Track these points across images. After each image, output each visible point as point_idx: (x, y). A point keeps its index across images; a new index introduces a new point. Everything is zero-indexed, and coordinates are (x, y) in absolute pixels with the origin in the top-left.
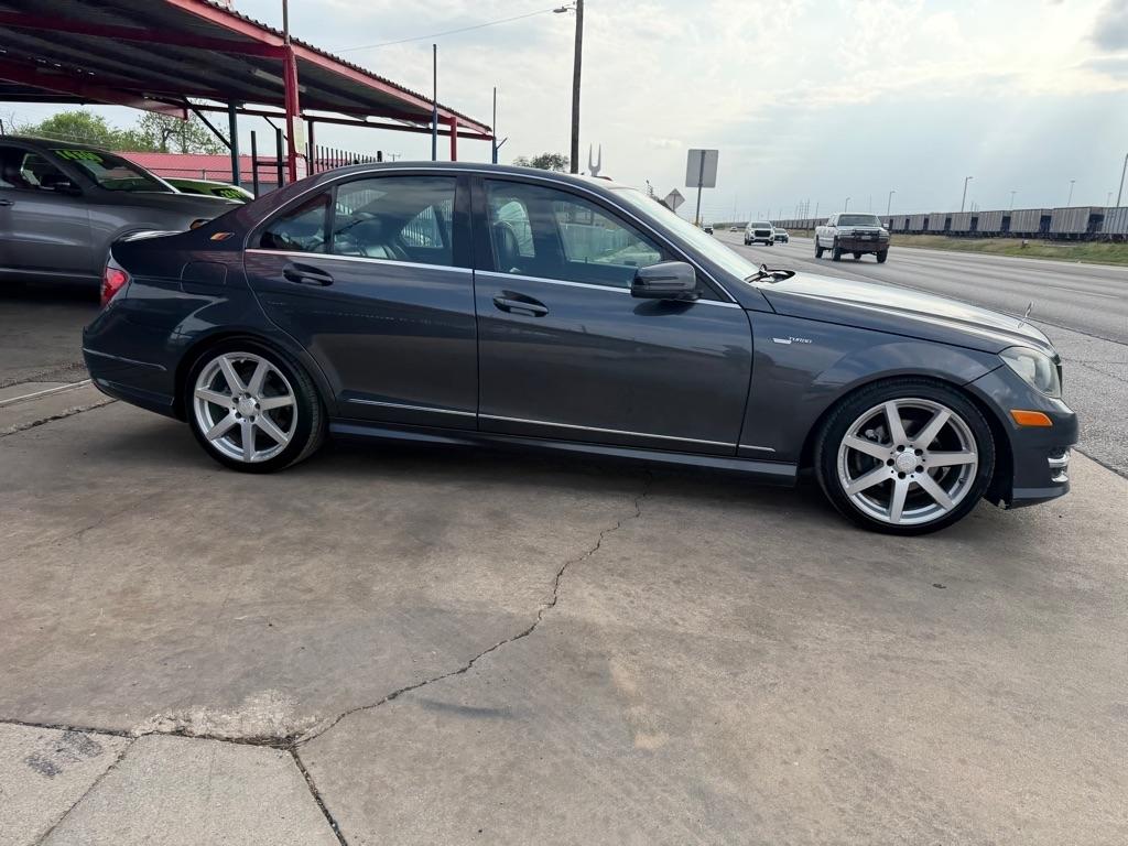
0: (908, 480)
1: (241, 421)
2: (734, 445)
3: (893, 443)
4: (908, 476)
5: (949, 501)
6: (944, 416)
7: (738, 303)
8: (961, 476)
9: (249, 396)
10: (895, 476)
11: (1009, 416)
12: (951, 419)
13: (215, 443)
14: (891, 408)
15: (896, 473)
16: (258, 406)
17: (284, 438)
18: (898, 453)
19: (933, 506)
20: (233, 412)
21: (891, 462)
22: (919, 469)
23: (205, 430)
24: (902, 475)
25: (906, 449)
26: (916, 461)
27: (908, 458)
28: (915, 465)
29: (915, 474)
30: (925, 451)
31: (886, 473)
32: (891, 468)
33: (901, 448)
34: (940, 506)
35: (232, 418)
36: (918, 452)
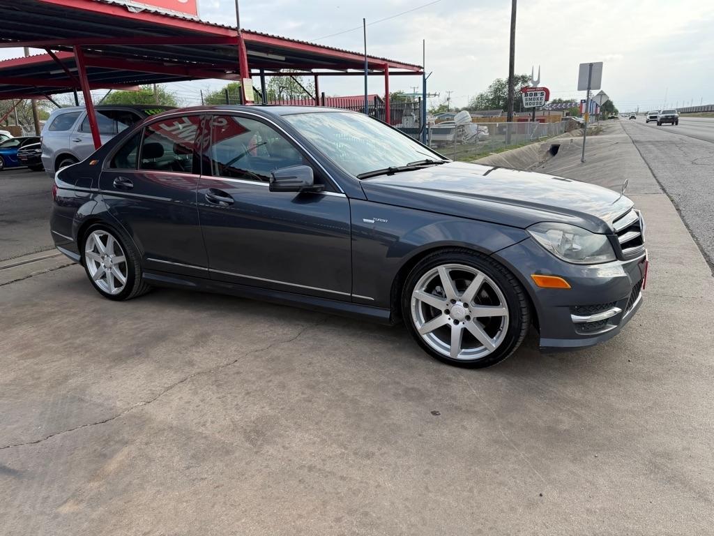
0: (461, 325)
2: (349, 294)
3: (447, 298)
4: (461, 323)
5: (492, 344)
6: (480, 278)
10: (451, 322)
11: (529, 280)
12: (484, 280)
14: (442, 271)
15: (452, 320)
18: (451, 305)
19: (480, 347)
21: (448, 312)
22: (468, 318)
24: (456, 322)
25: (458, 303)
26: (466, 311)
27: (459, 309)
28: (464, 315)
29: (465, 321)
31: (444, 320)
32: (448, 316)
33: (453, 301)
34: (486, 349)
36: (466, 305)
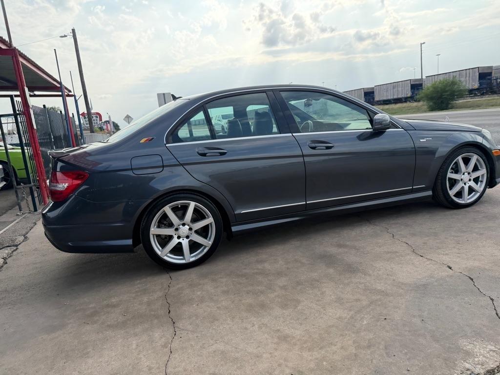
0: (467, 185)
1: (181, 240)
3: (461, 172)
4: (467, 184)
5: (480, 189)
6: (475, 158)
7: (402, 128)
8: (480, 179)
9: (184, 225)
10: (463, 185)
12: (477, 158)
13: (166, 258)
14: (460, 159)
16: (190, 229)
17: (208, 243)
18: (463, 176)
19: (474, 193)
20: (175, 237)
21: (461, 180)
22: (470, 180)
23: (159, 253)
24: (465, 184)
26: (469, 177)
27: (466, 177)
28: (468, 179)
29: (469, 182)
30: (471, 173)
31: (461, 184)
32: (462, 182)
33: (464, 173)
34: (478, 192)
35: (175, 241)
36: (469, 173)
